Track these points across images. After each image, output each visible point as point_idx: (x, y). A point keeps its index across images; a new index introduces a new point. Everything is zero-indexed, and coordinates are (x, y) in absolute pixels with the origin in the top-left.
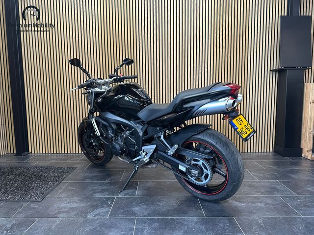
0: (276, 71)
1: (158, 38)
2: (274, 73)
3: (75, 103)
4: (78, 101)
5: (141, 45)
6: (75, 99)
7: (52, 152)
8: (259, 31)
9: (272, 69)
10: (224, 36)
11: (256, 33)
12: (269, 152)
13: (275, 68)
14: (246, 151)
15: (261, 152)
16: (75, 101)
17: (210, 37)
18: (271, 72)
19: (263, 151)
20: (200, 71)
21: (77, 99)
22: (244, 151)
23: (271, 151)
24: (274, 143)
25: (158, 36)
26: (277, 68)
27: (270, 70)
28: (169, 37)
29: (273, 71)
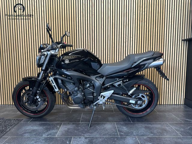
0: (186, 40)
1: (93, 13)
2: (185, 42)
3: (27, 65)
4: (29, 63)
5: (80, 19)
6: (27, 62)
7: (9, 104)
8: (173, 9)
9: (183, 39)
10: (146, 12)
11: (171, 10)
12: (181, 104)
13: (185, 38)
14: (163, 103)
15: (174, 104)
16: (27, 63)
17: (134, 13)
18: (183, 42)
19: (175, 103)
20: (127, 40)
21: (29, 62)
22: (160, 103)
23: (182, 103)
24: (184, 98)
25: (93, 12)
26: (188, 38)
27: (182, 40)
28: (102, 13)
29: (184, 40)
